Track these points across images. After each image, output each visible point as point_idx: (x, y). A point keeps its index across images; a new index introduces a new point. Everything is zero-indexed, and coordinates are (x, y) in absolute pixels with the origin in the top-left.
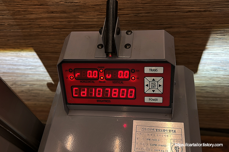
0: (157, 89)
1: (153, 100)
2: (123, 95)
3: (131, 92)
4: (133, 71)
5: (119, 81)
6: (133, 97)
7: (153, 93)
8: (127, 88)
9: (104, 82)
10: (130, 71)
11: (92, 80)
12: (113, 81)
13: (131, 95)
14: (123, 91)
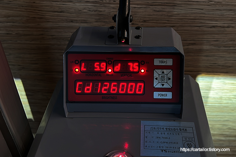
0: (167, 82)
1: (163, 95)
2: (131, 90)
3: (140, 86)
4: (143, 63)
5: (128, 74)
6: (141, 92)
7: (163, 87)
8: (136, 82)
9: (112, 75)
10: (140, 63)
11: (99, 73)
12: (121, 74)
13: (140, 90)
14: (132, 86)
